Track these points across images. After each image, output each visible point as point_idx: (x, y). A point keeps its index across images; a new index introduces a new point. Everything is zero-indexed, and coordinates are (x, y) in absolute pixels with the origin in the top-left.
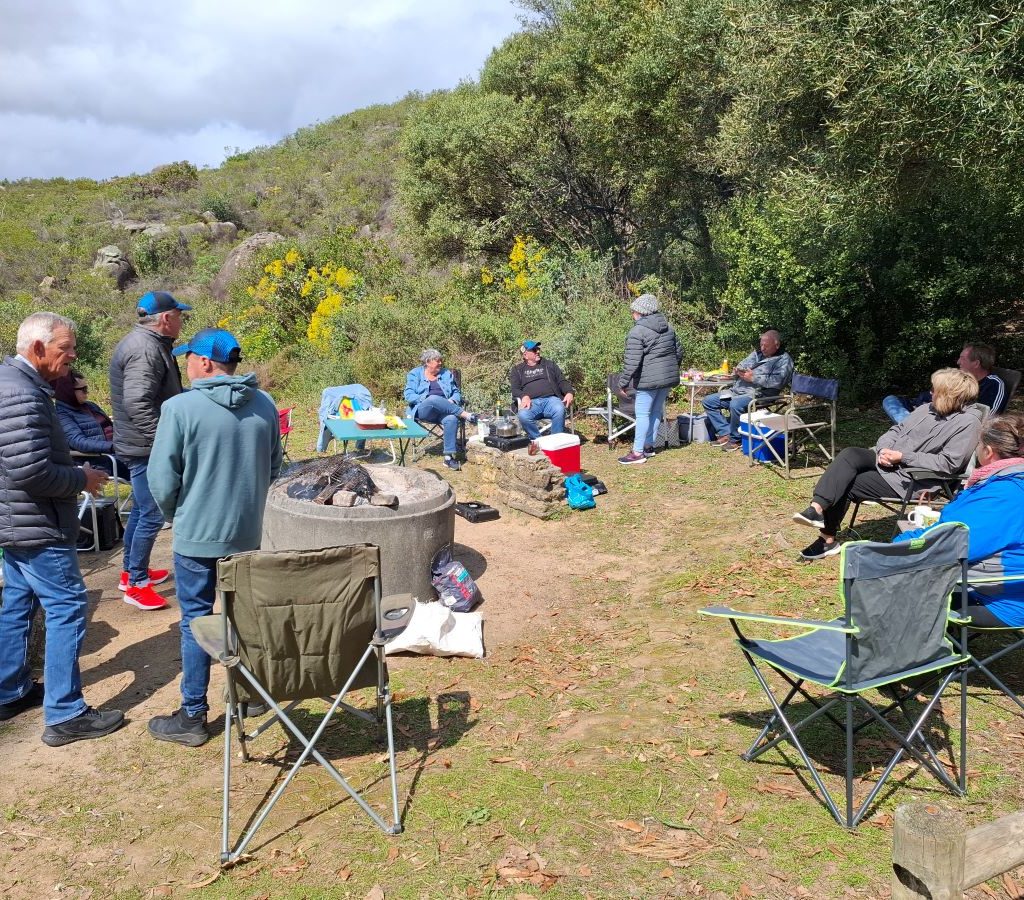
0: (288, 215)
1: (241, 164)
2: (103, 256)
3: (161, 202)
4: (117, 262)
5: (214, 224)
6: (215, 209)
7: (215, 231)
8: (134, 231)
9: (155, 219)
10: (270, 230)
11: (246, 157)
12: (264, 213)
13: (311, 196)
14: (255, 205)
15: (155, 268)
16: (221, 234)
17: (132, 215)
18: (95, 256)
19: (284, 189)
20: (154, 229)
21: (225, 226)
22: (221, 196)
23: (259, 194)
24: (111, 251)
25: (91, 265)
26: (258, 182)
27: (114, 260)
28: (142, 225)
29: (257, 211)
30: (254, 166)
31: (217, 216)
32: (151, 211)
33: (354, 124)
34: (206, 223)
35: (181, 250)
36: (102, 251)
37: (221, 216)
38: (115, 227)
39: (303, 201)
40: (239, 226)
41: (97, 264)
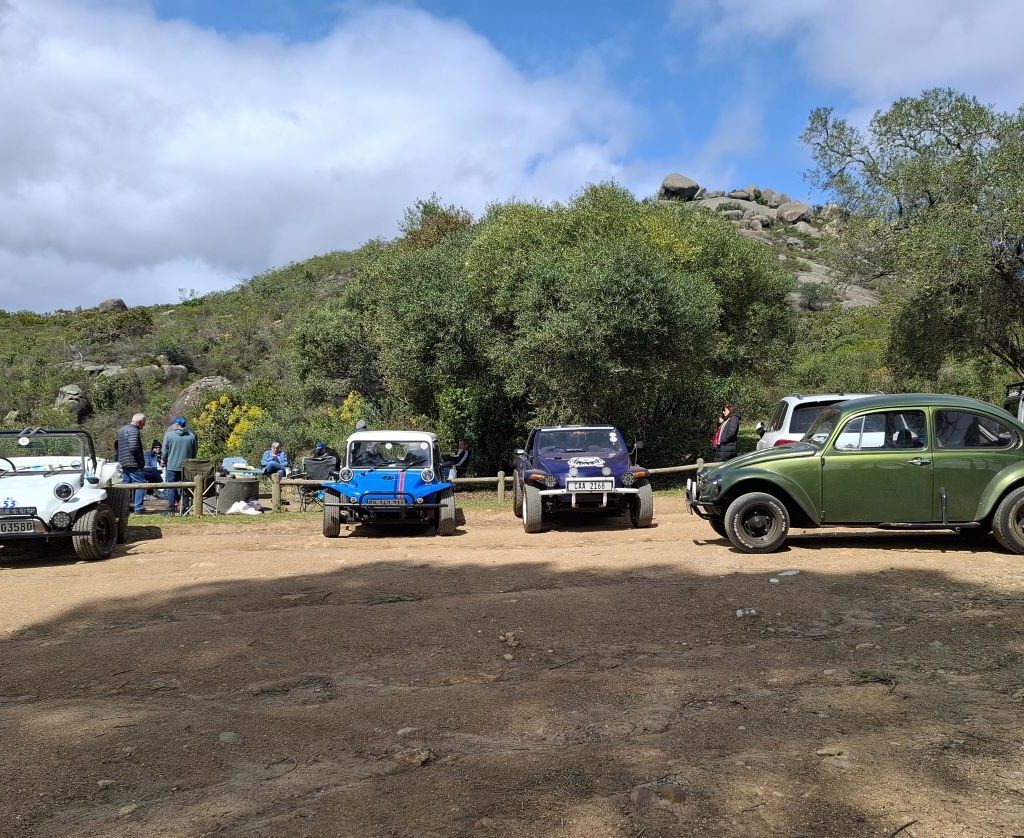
0: (237, 360)
1: (197, 309)
2: (64, 394)
3: (119, 345)
4: (76, 399)
5: (166, 367)
6: (169, 353)
7: (167, 373)
8: (92, 372)
9: (112, 361)
10: (219, 374)
11: (201, 301)
12: (215, 357)
13: (260, 342)
14: (206, 349)
15: (111, 405)
16: (173, 376)
17: (91, 357)
18: (57, 393)
19: (234, 337)
20: (112, 371)
21: (178, 369)
22: (174, 342)
23: (211, 339)
24: (71, 390)
25: (52, 401)
26: (210, 328)
27: (75, 397)
28: (101, 367)
29: (208, 355)
30: (208, 313)
31: (169, 360)
32: (109, 354)
33: (308, 274)
34: (159, 366)
35: (135, 389)
36: (64, 389)
37: (174, 359)
38: (75, 368)
39: (251, 347)
40: (191, 369)
41: (59, 401)
